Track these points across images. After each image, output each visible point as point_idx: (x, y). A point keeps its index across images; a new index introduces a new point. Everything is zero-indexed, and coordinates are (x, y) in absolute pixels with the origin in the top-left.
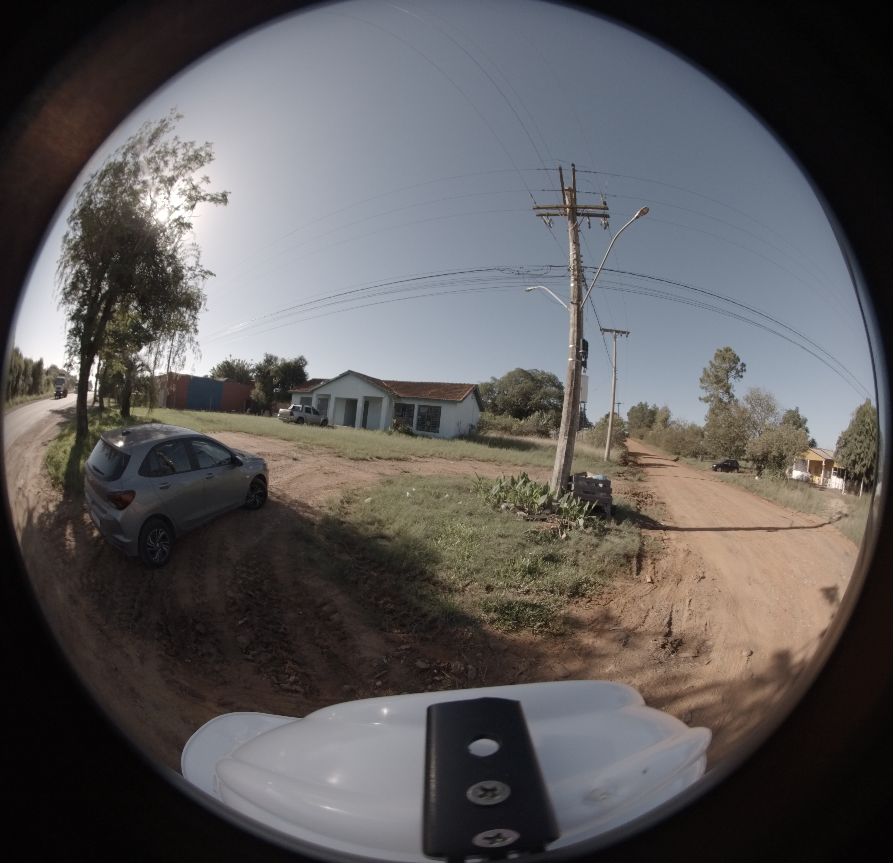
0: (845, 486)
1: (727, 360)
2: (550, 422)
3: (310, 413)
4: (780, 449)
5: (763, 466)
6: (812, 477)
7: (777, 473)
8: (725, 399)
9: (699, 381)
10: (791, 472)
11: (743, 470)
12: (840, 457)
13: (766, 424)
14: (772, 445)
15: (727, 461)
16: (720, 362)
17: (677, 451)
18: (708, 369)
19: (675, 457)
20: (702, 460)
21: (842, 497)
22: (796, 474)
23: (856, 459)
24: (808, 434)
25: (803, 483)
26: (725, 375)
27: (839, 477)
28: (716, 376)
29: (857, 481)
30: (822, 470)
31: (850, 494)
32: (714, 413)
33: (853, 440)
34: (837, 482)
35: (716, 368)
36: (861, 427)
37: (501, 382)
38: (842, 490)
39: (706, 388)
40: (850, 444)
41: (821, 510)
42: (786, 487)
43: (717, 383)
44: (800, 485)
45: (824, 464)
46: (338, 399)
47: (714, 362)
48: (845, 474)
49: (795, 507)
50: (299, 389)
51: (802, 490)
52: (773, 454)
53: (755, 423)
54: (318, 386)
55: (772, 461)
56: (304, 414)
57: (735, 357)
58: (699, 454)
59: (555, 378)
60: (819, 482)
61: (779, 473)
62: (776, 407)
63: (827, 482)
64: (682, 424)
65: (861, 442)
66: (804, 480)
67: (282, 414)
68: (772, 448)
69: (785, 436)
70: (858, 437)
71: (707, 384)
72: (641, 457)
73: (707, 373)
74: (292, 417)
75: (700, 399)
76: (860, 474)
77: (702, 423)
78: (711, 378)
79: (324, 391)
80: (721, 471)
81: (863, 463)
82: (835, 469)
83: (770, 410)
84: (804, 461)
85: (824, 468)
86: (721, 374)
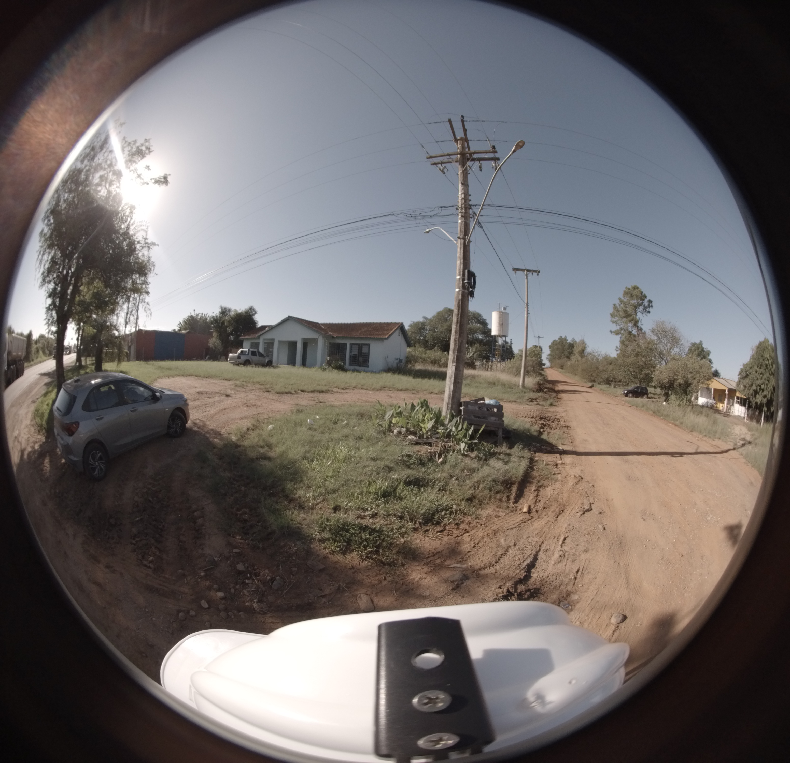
0: (748, 415)
1: (635, 297)
2: (475, 355)
3: (256, 355)
4: (685, 377)
5: (670, 392)
6: (716, 404)
7: (683, 399)
8: (634, 332)
9: (610, 316)
10: (697, 398)
11: (653, 396)
12: (742, 386)
13: (671, 354)
14: (678, 374)
15: (637, 388)
16: (628, 298)
17: (593, 379)
18: (618, 305)
19: (590, 384)
20: (615, 387)
21: (745, 424)
22: (702, 401)
23: (757, 389)
24: (712, 365)
25: (708, 408)
26: (634, 311)
27: (741, 406)
28: (625, 311)
29: (758, 411)
30: (725, 398)
31: (752, 421)
32: (624, 344)
33: (754, 372)
34: (740, 410)
35: (625, 304)
36: (761, 361)
37: (431, 321)
38: (744, 418)
39: (616, 322)
40: (752, 376)
41: (726, 436)
42: (692, 413)
43: (625, 317)
44: (705, 410)
45: (727, 392)
46: (280, 342)
47: (622, 298)
48: (747, 403)
49: (700, 432)
50: (249, 335)
51: (707, 416)
52: (679, 381)
53: (661, 353)
54: (264, 331)
55: (678, 388)
56: (250, 357)
57: (642, 294)
58: (612, 381)
59: (479, 315)
60: (723, 409)
61: (685, 399)
62: (681, 338)
63: (730, 409)
64: (596, 354)
65: (761, 374)
66: (709, 406)
67: (232, 358)
68: (678, 376)
69: (689, 365)
70: (758, 369)
71: (617, 319)
72: (559, 385)
73: (616, 309)
74: (240, 360)
75: (611, 332)
76: (761, 404)
77: (614, 354)
78: (621, 313)
79: (269, 336)
80: (632, 397)
81: (764, 394)
82: (738, 398)
83: (675, 341)
84: (708, 389)
85: (727, 396)
86: (630, 310)
